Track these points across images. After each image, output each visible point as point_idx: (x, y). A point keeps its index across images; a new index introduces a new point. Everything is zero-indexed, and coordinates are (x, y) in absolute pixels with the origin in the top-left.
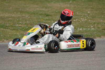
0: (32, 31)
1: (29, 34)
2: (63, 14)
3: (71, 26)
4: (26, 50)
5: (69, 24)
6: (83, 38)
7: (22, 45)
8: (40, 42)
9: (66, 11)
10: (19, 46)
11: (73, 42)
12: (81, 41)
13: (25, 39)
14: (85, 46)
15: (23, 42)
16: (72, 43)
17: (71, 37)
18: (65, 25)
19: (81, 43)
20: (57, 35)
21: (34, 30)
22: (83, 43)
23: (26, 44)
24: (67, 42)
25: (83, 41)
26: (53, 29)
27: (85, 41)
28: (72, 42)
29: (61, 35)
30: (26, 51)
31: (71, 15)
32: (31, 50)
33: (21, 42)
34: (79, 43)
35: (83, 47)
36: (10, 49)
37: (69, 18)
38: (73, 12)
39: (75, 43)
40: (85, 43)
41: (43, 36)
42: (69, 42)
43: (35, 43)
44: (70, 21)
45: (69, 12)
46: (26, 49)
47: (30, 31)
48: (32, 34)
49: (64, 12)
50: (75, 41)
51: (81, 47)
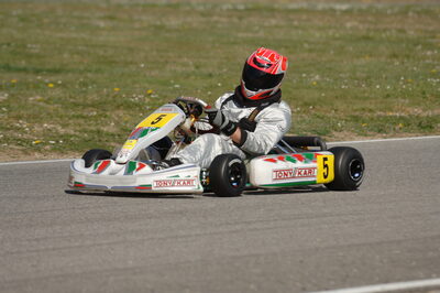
0: (153, 123)
1: (144, 132)
2: (252, 64)
3: (283, 105)
4: (137, 188)
5: (274, 99)
6: (319, 148)
7: (123, 171)
8: (183, 161)
9: (261, 54)
10: (111, 174)
11: (294, 161)
12: (320, 159)
13: (131, 149)
14: (331, 177)
15: (124, 159)
16: (290, 165)
17: (280, 143)
18: (259, 104)
19: (319, 164)
20: (238, 133)
21: (159, 119)
22: (326, 166)
23: (137, 166)
24: (274, 161)
25: (325, 159)
26: (219, 115)
27: (331, 157)
28: (289, 159)
29: (250, 134)
30: (138, 191)
31: (279, 71)
32: (155, 189)
33: (118, 159)
34: (311, 165)
35: (325, 177)
36: (78, 185)
37: (274, 79)
38: (284, 60)
39: (299, 164)
40: (330, 163)
41: (188, 141)
42: (279, 162)
43: (164, 163)
44: (276, 89)
45: (272, 58)
46: (137, 185)
47: (145, 123)
48: (155, 133)
49: (255, 60)
50: (301, 159)
51: (320, 179)
